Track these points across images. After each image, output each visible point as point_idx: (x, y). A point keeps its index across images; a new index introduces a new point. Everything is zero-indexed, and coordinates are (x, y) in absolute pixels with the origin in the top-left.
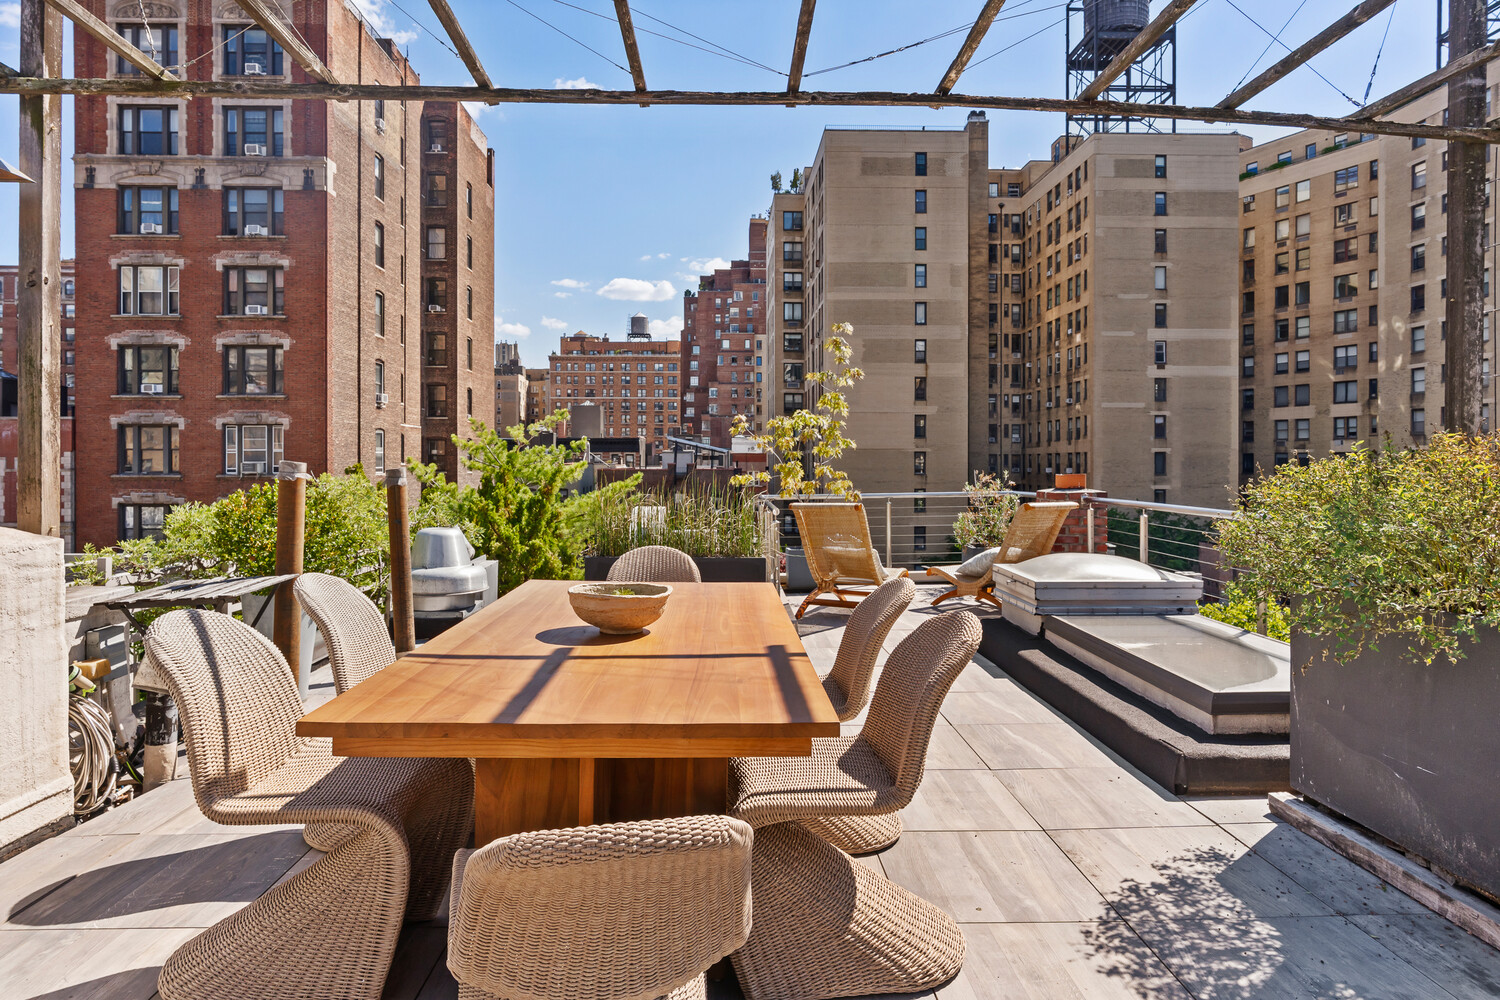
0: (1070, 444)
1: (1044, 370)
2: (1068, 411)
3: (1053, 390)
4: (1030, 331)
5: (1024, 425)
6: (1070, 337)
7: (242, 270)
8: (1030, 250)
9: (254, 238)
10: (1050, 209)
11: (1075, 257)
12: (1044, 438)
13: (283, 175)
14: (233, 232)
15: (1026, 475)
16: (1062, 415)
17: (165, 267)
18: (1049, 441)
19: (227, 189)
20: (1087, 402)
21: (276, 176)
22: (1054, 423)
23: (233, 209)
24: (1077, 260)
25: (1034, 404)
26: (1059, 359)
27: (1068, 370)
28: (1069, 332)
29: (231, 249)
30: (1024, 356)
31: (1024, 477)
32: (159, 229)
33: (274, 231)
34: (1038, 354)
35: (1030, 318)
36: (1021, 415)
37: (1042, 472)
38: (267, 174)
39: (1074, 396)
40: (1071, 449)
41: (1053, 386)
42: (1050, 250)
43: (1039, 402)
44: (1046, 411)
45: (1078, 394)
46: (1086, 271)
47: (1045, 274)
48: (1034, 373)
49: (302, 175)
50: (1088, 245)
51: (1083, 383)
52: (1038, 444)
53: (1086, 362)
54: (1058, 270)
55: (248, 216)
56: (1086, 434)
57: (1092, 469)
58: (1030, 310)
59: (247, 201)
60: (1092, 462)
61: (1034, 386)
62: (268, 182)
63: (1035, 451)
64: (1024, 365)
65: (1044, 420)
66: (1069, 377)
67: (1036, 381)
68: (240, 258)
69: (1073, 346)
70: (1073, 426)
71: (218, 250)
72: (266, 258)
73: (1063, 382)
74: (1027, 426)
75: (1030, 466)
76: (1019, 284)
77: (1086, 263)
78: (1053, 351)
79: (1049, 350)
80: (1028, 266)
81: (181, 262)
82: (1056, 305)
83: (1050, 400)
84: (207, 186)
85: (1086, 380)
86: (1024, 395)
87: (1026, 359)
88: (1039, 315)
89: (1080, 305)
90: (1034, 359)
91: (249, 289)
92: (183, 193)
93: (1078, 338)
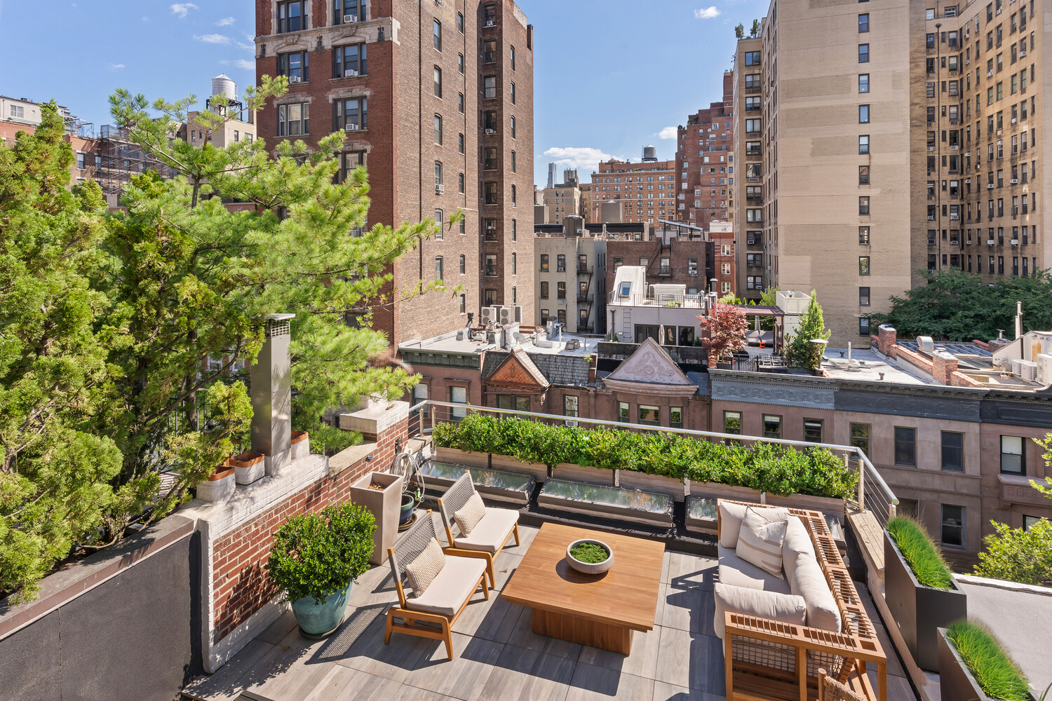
0: (1015, 218)
1: (985, 157)
2: (1012, 191)
3: (995, 173)
4: (969, 126)
5: (962, 205)
6: (1014, 125)
7: (344, 101)
8: (968, 58)
9: (350, 78)
10: (990, 18)
11: (1020, 54)
12: (985, 215)
13: (366, 33)
14: (339, 76)
15: (965, 246)
16: (1006, 194)
17: (302, 103)
18: (991, 217)
19: (335, 48)
20: (1035, 181)
21: (362, 35)
22: (996, 202)
23: (339, 61)
24: (1022, 57)
25: (974, 187)
26: (1002, 146)
27: (1012, 155)
28: (1014, 121)
29: (337, 87)
30: (962, 147)
31: (963, 248)
32: (299, 79)
33: (362, 73)
34: (977, 144)
35: (968, 115)
36: (959, 197)
37: (983, 243)
38: (357, 34)
39: (1020, 176)
40: (1017, 223)
41: (995, 169)
42: (992, 54)
43: (979, 185)
44: (987, 192)
45: (1024, 175)
46: (1033, 66)
47: (984, 75)
48: (973, 161)
49: (377, 31)
50: (1035, 42)
51: (1030, 165)
52: (978, 220)
53: (1033, 144)
54: (1000, 68)
55: (348, 64)
56: (1034, 209)
57: (1042, 240)
58: (968, 108)
59: (347, 55)
60: (1042, 234)
61: (975, 171)
62: (358, 40)
63: (975, 226)
64: (962, 155)
65: (984, 200)
66: (1013, 160)
67: (976, 167)
68: (342, 93)
69: (1018, 133)
70: (1018, 203)
71: (329, 89)
72: (357, 92)
73: (1007, 166)
74: (966, 206)
75: (970, 239)
76: (957, 89)
77: (1033, 57)
78: (994, 140)
79: (990, 139)
80: (966, 72)
81: (310, 99)
82: (997, 100)
83: (991, 182)
84: (323, 47)
85: (1034, 162)
86: (962, 180)
87: (965, 150)
88: (978, 111)
89: (1027, 96)
90: (973, 149)
91: (348, 113)
92: (311, 53)
93: (1025, 127)
